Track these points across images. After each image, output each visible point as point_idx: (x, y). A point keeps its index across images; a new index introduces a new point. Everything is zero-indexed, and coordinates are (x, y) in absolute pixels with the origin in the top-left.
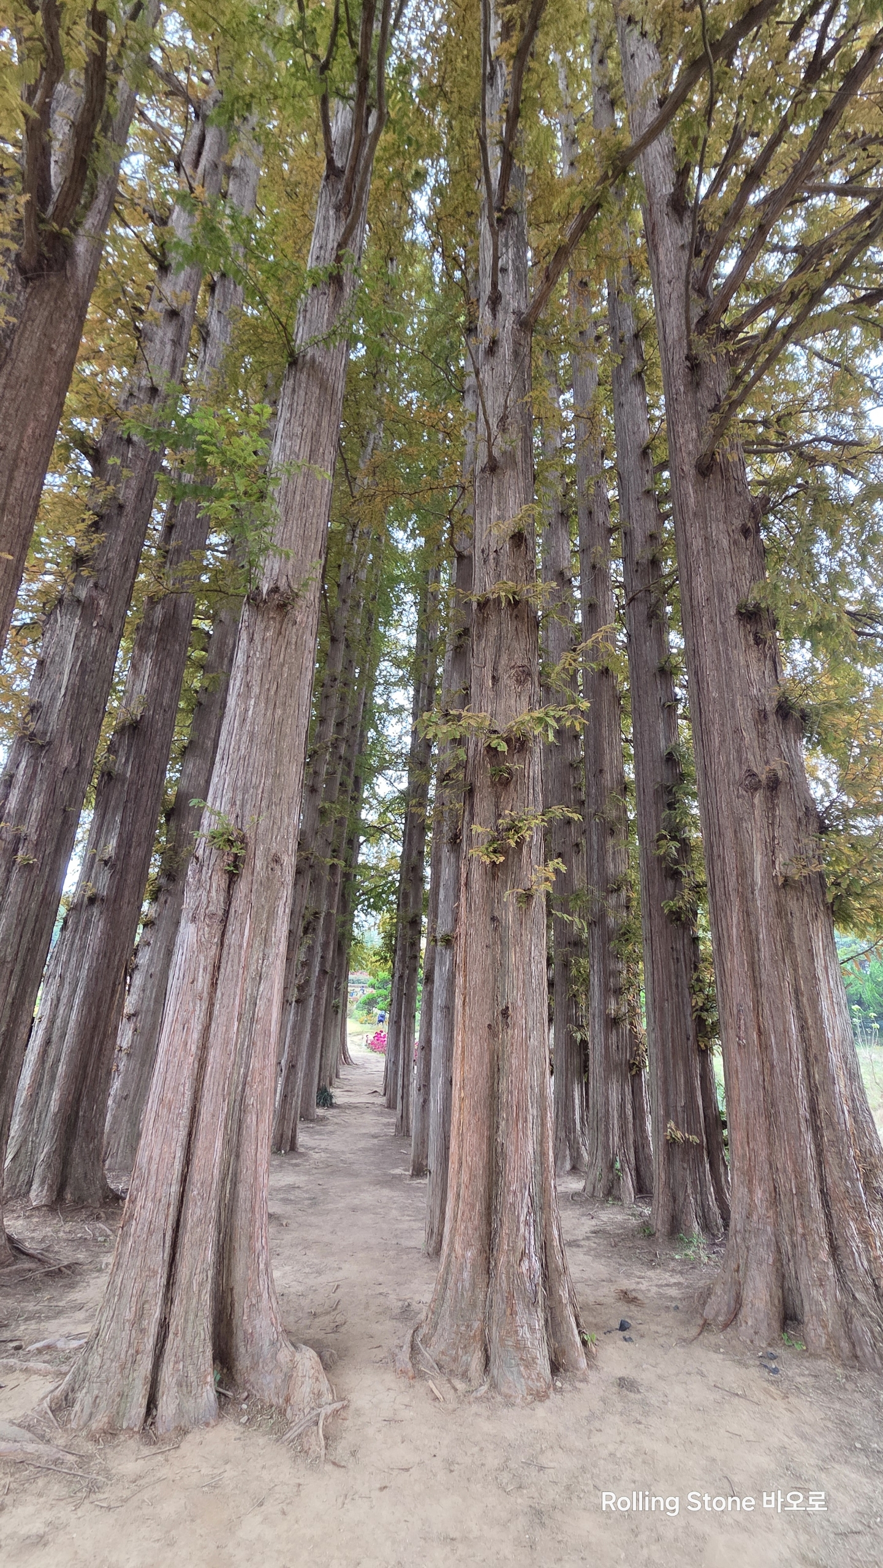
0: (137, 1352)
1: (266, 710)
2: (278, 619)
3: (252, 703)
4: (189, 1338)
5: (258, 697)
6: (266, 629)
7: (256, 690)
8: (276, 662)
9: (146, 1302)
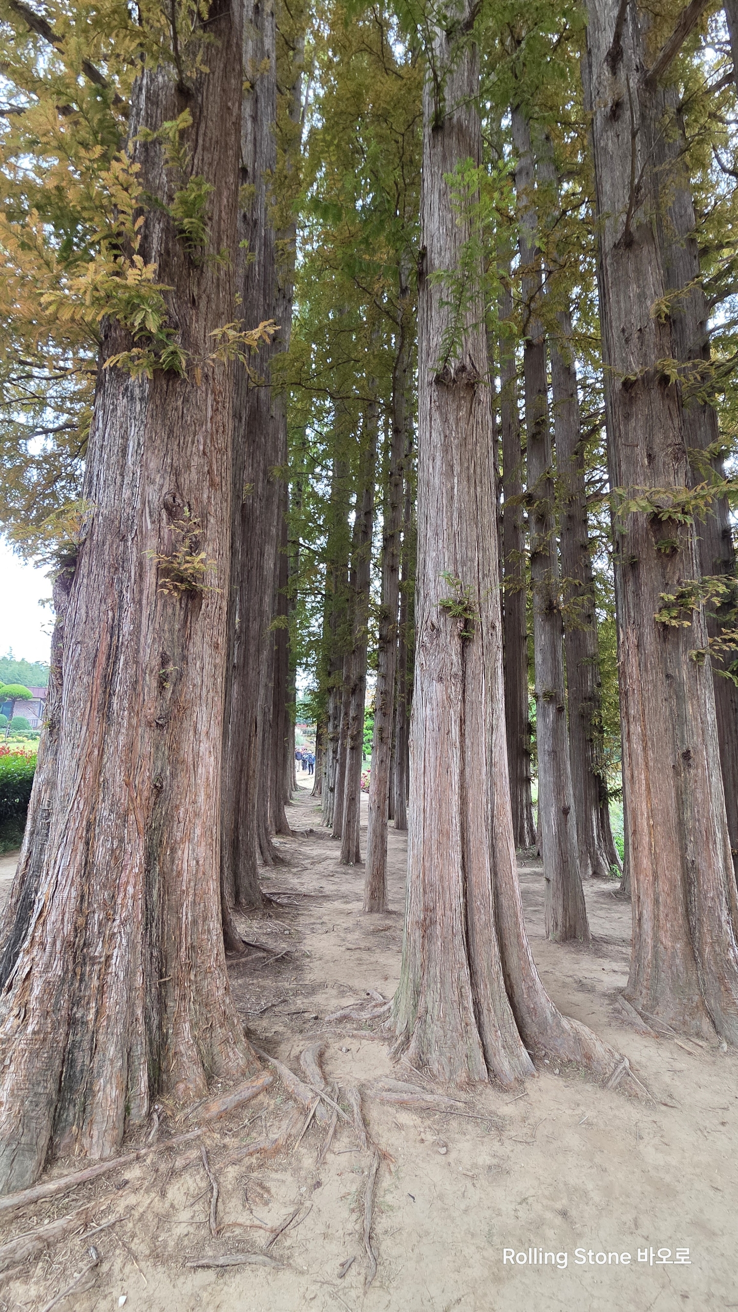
0: (467, 1025)
1: (469, 488)
2: (468, 398)
3: (456, 481)
4: (499, 1013)
5: (459, 476)
6: (459, 408)
7: (457, 468)
8: (470, 441)
9: (462, 987)
